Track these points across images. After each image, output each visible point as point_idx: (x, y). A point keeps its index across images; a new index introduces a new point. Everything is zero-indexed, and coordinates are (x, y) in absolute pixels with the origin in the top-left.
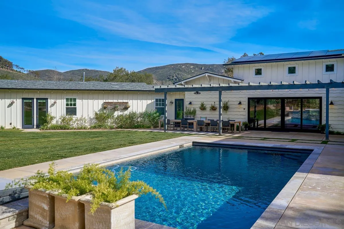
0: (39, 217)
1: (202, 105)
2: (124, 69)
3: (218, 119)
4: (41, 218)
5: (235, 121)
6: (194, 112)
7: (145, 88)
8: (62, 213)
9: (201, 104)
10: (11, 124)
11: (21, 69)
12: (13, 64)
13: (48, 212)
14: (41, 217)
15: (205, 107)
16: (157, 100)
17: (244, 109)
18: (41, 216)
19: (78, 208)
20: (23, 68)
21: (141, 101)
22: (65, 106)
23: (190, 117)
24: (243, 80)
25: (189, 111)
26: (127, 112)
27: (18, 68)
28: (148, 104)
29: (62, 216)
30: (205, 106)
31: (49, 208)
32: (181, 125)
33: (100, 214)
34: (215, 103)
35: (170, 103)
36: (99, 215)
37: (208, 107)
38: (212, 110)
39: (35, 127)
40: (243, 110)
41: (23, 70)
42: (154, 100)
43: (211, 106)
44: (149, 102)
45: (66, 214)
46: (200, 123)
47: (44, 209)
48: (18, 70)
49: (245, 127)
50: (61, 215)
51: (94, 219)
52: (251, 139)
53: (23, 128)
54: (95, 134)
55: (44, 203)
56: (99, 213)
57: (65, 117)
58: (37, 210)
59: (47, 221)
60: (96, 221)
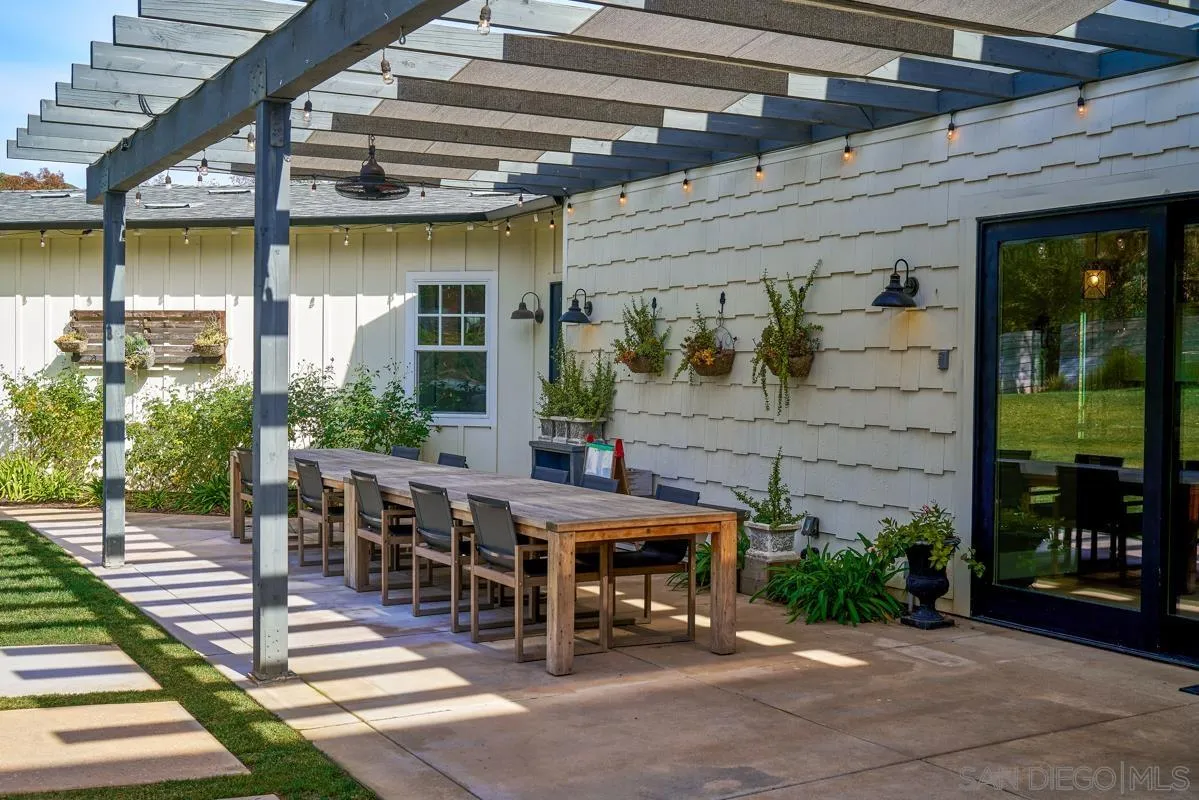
1: (646, 326)
15: (659, 343)
16: (428, 296)
17: (944, 360)
21: (318, 300)
28: (363, 321)
30: (660, 331)
34: (723, 300)
35: (516, 316)
42: (409, 296)
44: (373, 307)
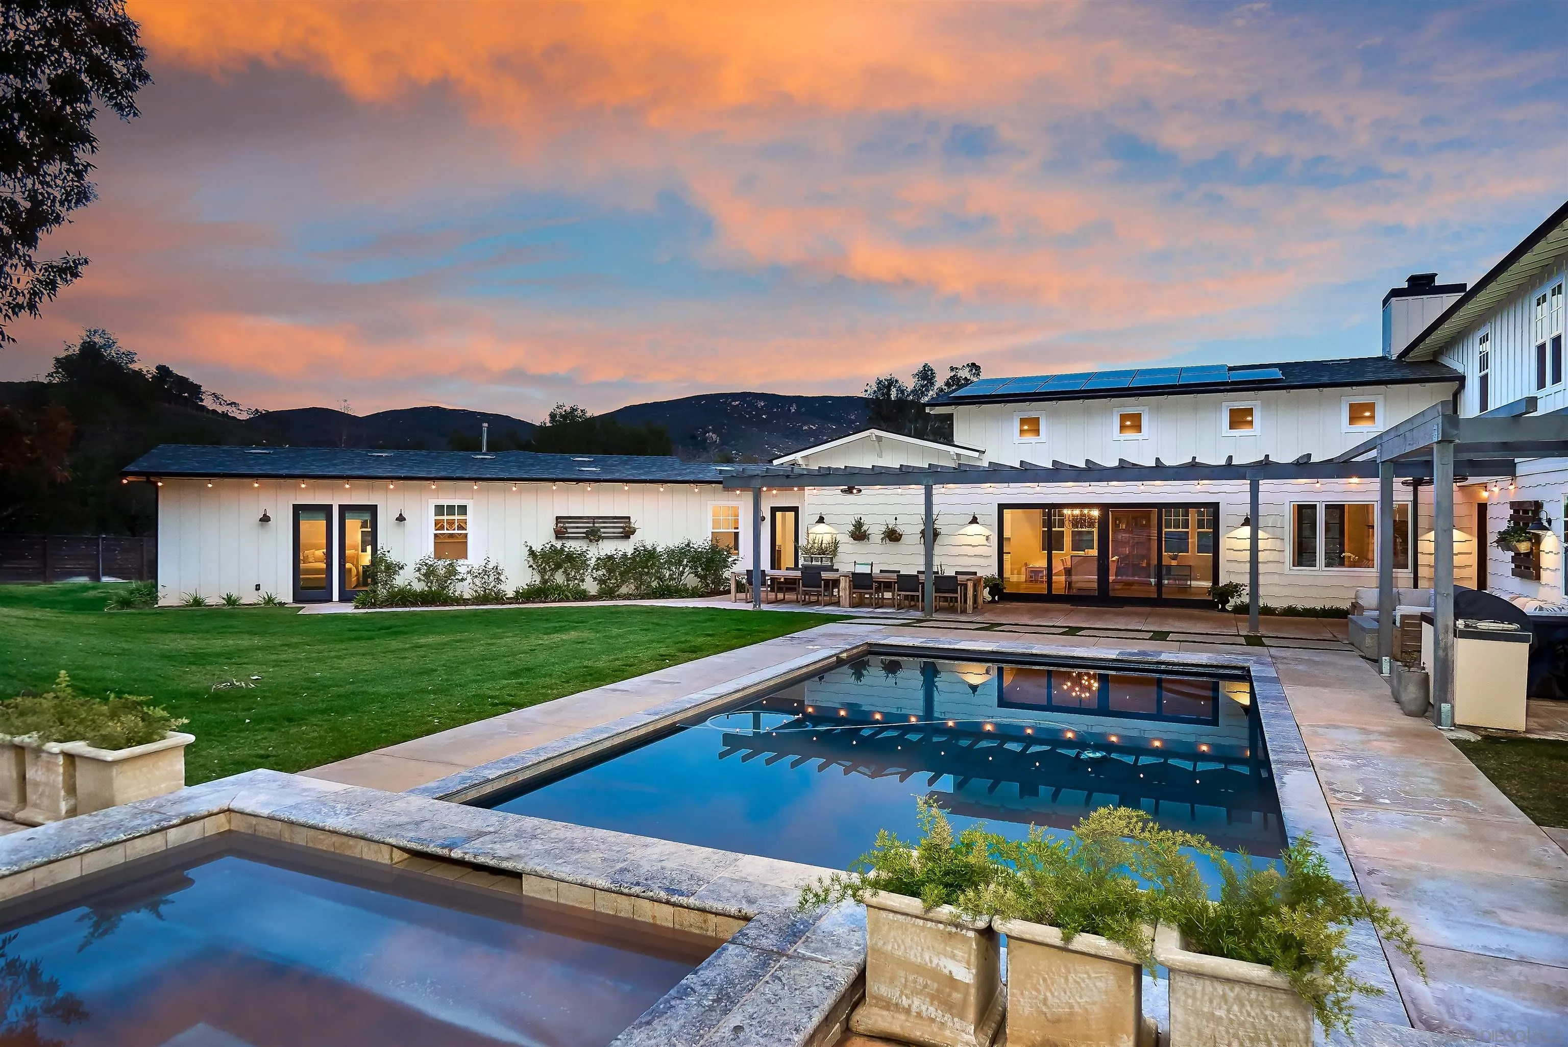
0: (924, 1008)
1: (859, 525)
2: (582, 411)
3: (922, 569)
4: (932, 1009)
5: (975, 573)
6: (833, 549)
7: (680, 475)
8: (1045, 999)
9: (854, 523)
10: (258, 587)
11: (228, 405)
12: (203, 389)
13: (973, 991)
14: (932, 1004)
15: (865, 531)
17: (987, 538)
18: (936, 1003)
19: (1132, 983)
20: (235, 403)
22: (432, 531)
23: (819, 563)
24: (984, 452)
25: (816, 545)
26: (627, 547)
27: (220, 404)
29: (1049, 1008)
30: (865, 528)
31: (978, 975)
32: (802, 588)
33: (1258, 1011)
34: (896, 519)
36: (1253, 1014)
37: (876, 530)
38: (888, 541)
39: (336, 596)
40: (985, 543)
41: (234, 409)
43: (884, 529)
45: (1071, 1001)
46: (860, 582)
47: (951, 981)
48: (220, 409)
49: (989, 593)
50: (1045, 1004)
51: (1222, 1029)
52: (1037, 630)
53: (296, 600)
54: (547, 620)
55: (953, 957)
56: (1251, 1006)
57: (431, 565)
58: (915, 982)
59: (965, 1024)
60: (1236, 1036)
